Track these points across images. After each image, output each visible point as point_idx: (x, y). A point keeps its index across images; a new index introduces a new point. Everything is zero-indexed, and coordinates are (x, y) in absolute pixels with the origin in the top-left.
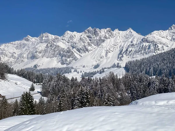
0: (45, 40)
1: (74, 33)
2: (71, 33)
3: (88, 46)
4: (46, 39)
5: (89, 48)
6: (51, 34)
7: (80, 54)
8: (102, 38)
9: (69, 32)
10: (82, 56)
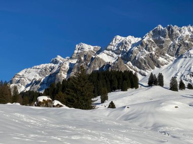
0: (77, 53)
1: (128, 38)
2: (123, 38)
3: (158, 56)
4: (80, 51)
5: (161, 59)
6: (88, 44)
7: (142, 71)
8: (187, 41)
9: (119, 37)
10: (147, 74)
